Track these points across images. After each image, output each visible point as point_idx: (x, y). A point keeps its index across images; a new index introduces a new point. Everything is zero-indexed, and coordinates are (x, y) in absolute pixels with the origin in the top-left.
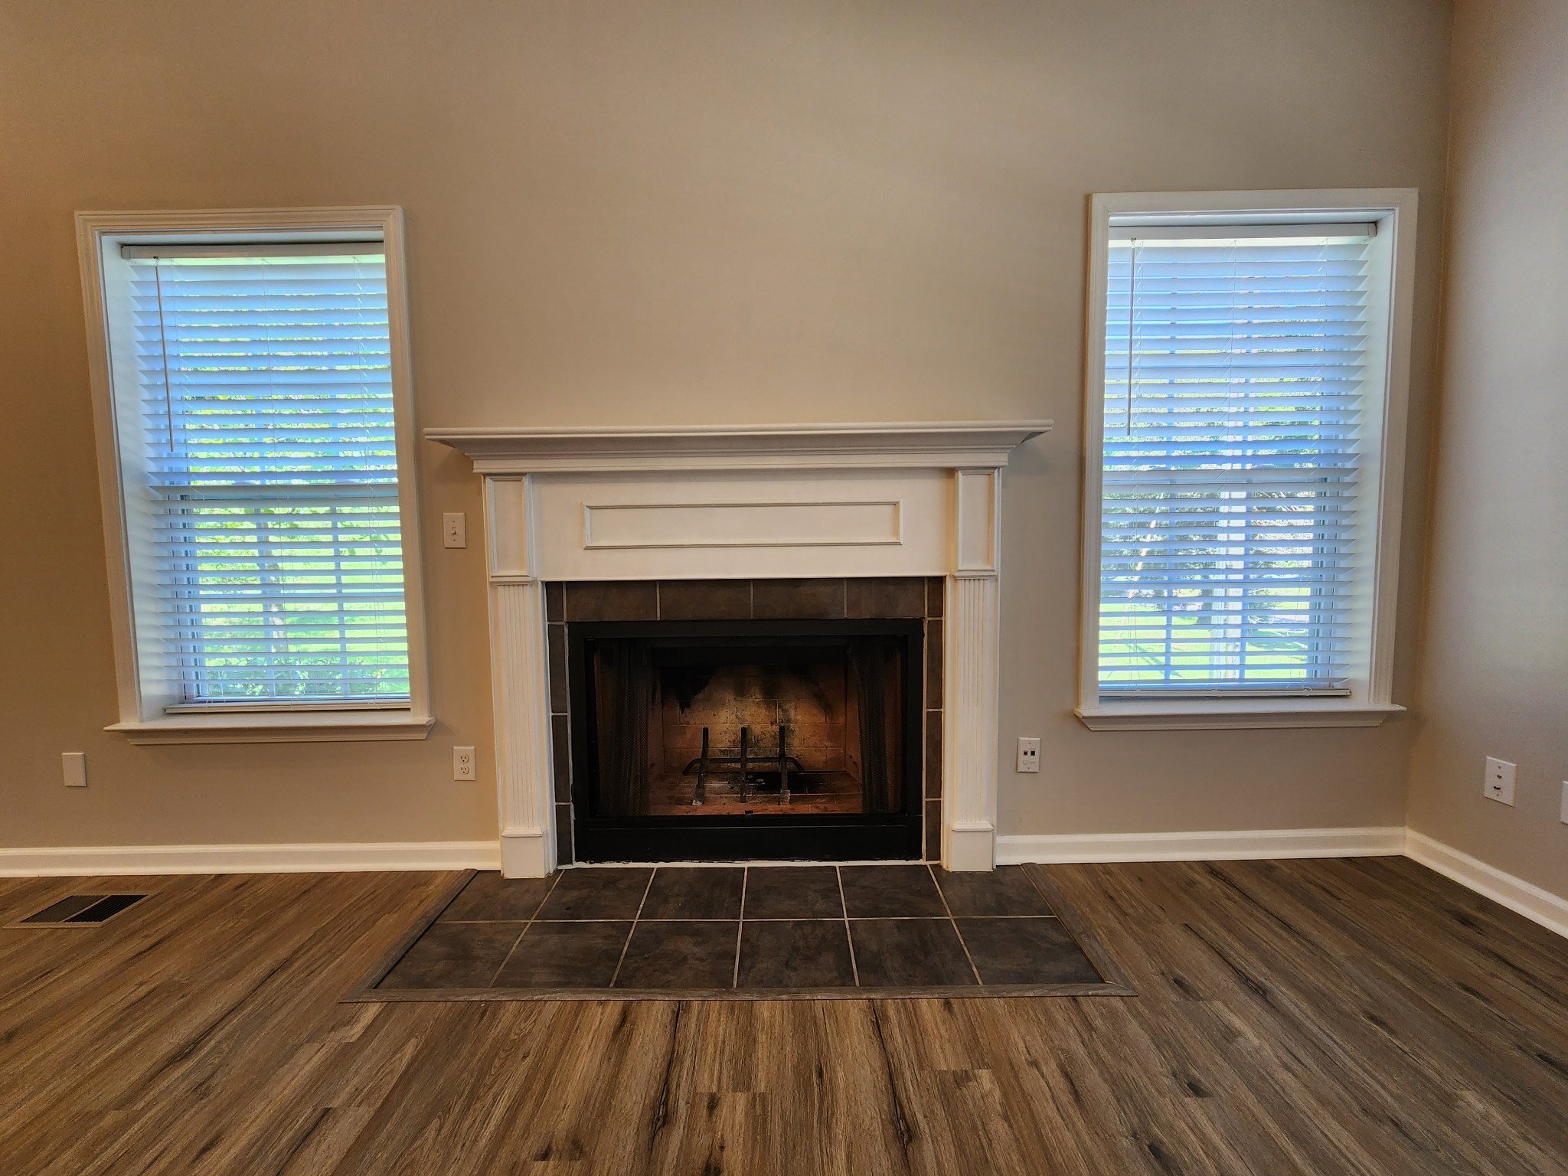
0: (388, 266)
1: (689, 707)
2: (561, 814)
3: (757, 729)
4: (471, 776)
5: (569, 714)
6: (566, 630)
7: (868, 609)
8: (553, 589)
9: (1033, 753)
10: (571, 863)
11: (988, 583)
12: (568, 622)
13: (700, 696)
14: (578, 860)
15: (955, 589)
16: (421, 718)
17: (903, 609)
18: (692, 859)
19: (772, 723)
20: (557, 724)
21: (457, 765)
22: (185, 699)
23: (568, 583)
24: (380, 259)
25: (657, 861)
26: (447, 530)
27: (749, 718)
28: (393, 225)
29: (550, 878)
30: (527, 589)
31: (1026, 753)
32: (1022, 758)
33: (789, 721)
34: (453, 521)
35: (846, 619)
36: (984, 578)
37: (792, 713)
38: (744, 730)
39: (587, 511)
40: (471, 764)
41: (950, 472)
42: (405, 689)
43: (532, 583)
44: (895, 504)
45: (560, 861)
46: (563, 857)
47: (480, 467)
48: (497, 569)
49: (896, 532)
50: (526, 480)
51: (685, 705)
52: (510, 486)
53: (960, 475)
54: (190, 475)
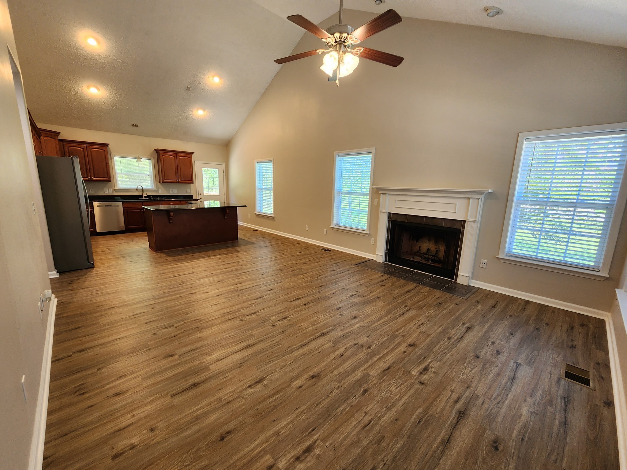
0: (372, 156)
1: (418, 242)
2: (386, 253)
3: (432, 249)
4: (373, 244)
5: (389, 236)
6: (391, 221)
7: (448, 225)
8: (389, 214)
9: (484, 264)
10: (386, 262)
11: (476, 223)
12: (392, 220)
13: (420, 240)
14: (388, 262)
15: (467, 224)
16: (367, 232)
17: (457, 226)
18: (407, 267)
19: (436, 249)
20: (388, 237)
21: (372, 241)
22: (338, 224)
23: (392, 213)
24: (371, 155)
25: (401, 266)
26: (375, 202)
27: (430, 246)
28: (373, 150)
29: (382, 263)
30: (385, 213)
31: (482, 263)
32: (481, 264)
33: (440, 249)
34: (376, 200)
35: (444, 227)
36: (475, 222)
37: (441, 248)
38: (428, 249)
39: (396, 201)
40: (374, 242)
41: (469, 198)
42: (366, 227)
43: (386, 212)
44: (456, 204)
45: (385, 262)
46: (386, 261)
47: (380, 192)
48: (381, 209)
49: (455, 210)
50: (387, 195)
51: (417, 241)
52: (384, 195)
53: (471, 199)
54: (342, 190)
